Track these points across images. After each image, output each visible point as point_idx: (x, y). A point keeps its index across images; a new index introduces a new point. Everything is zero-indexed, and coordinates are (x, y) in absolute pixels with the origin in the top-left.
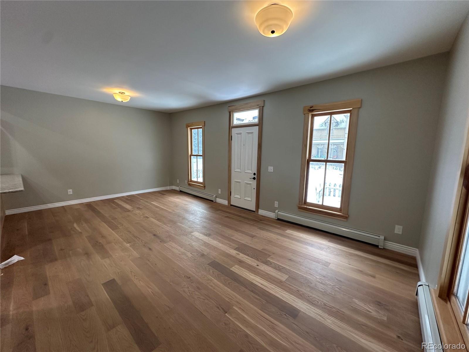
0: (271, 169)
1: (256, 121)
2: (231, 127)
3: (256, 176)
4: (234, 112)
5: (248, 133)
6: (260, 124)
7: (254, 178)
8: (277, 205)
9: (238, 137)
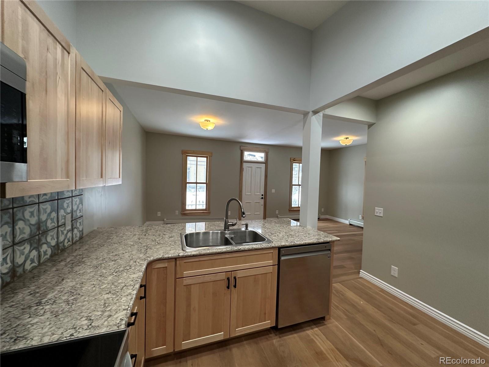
0: (273, 191)
1: (263, 160)
2: (242, 161)
3: (263, 197)
4: (245, 151)
5: (258, 168)
6: (266, 163)
7: (262, 198)
8: (278, 212)
9: (248, 169)
